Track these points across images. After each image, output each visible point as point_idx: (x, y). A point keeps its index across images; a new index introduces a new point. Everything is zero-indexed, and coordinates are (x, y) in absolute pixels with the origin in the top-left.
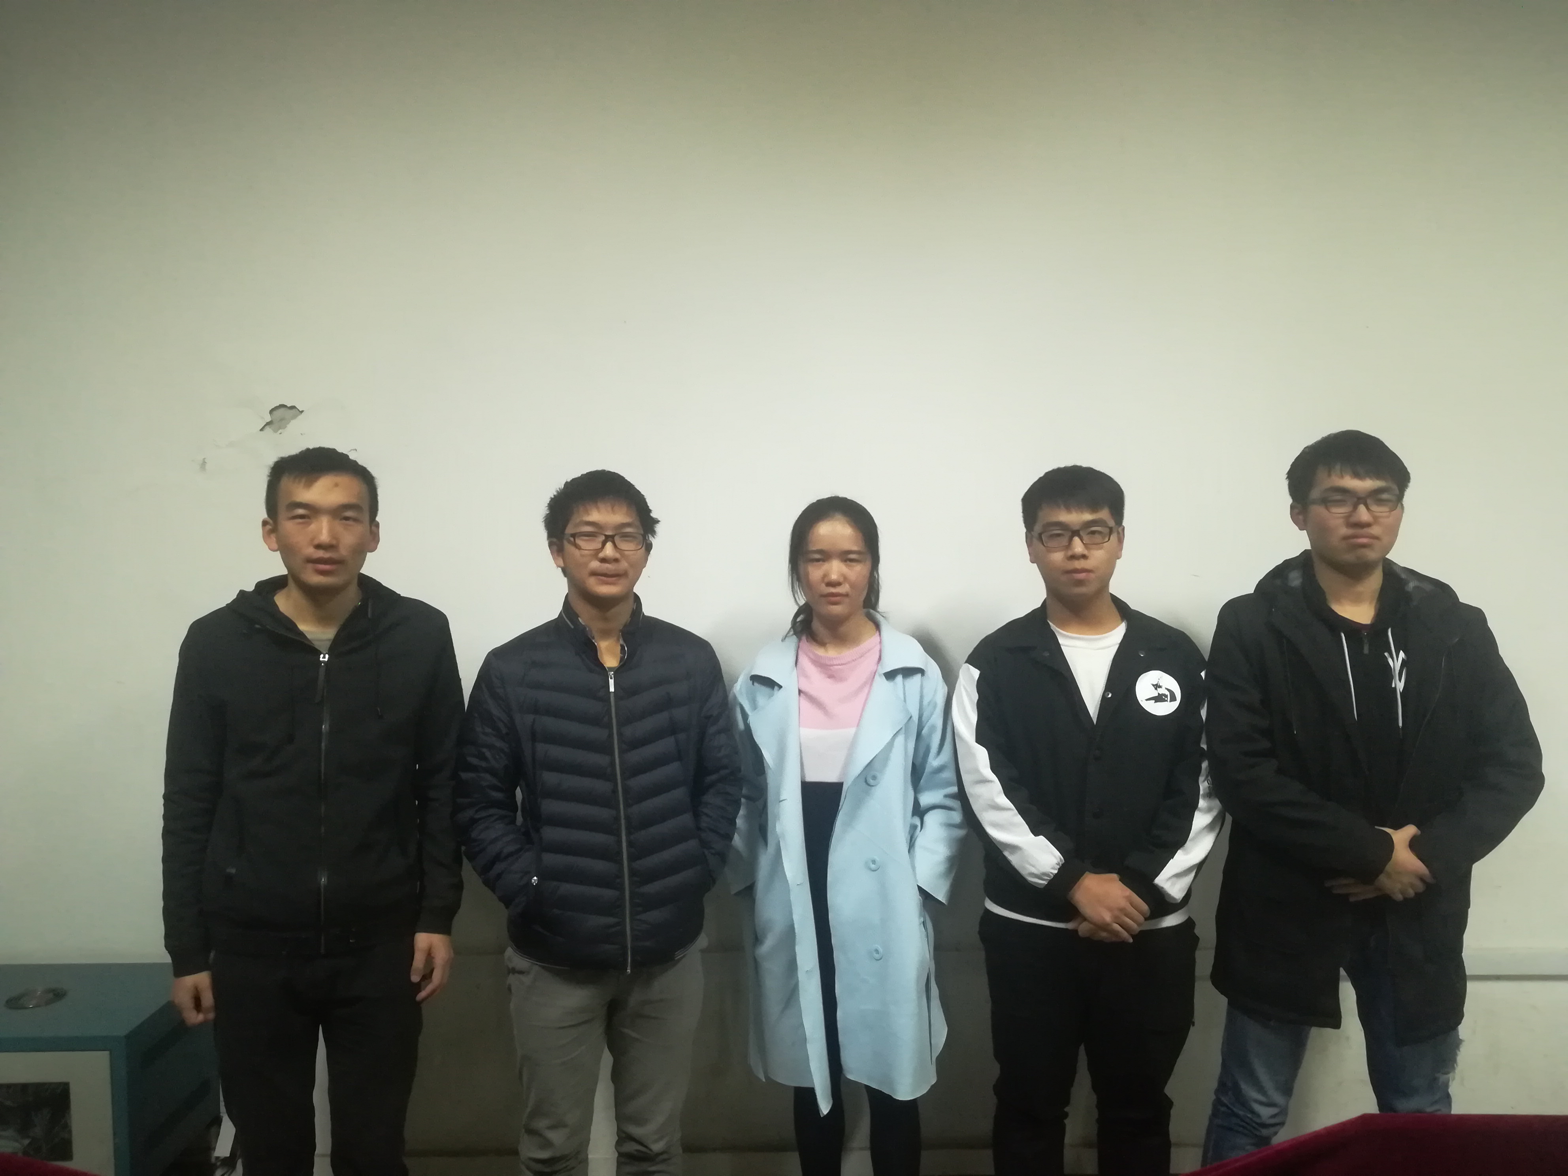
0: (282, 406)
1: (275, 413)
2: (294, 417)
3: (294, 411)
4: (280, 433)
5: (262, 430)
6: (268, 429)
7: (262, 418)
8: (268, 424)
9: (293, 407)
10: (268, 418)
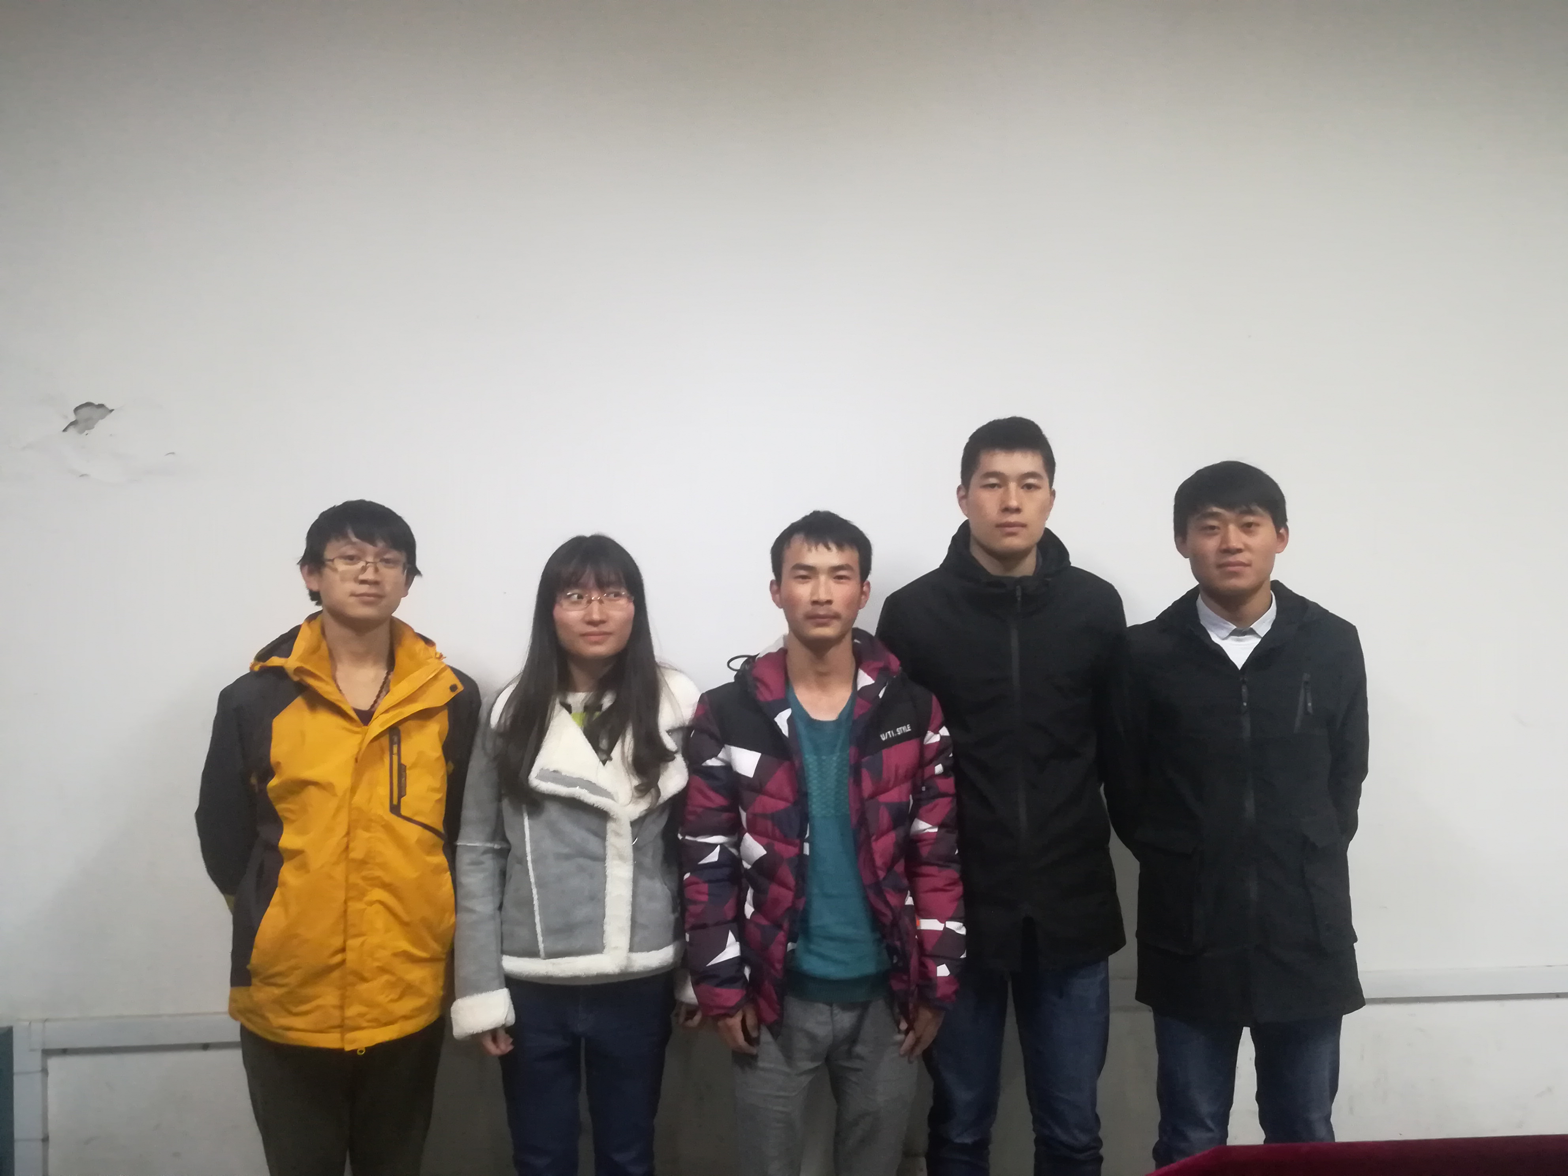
0: (88, 404)
1: (79, 411)
2: (102, 417)
3: (100, 410)
4: (87, 434)
5: (65, 430)
6: (72, 430)
7: (66, 417)
8: (72, 424)
9: (101, 406)
10: (72, 418)
